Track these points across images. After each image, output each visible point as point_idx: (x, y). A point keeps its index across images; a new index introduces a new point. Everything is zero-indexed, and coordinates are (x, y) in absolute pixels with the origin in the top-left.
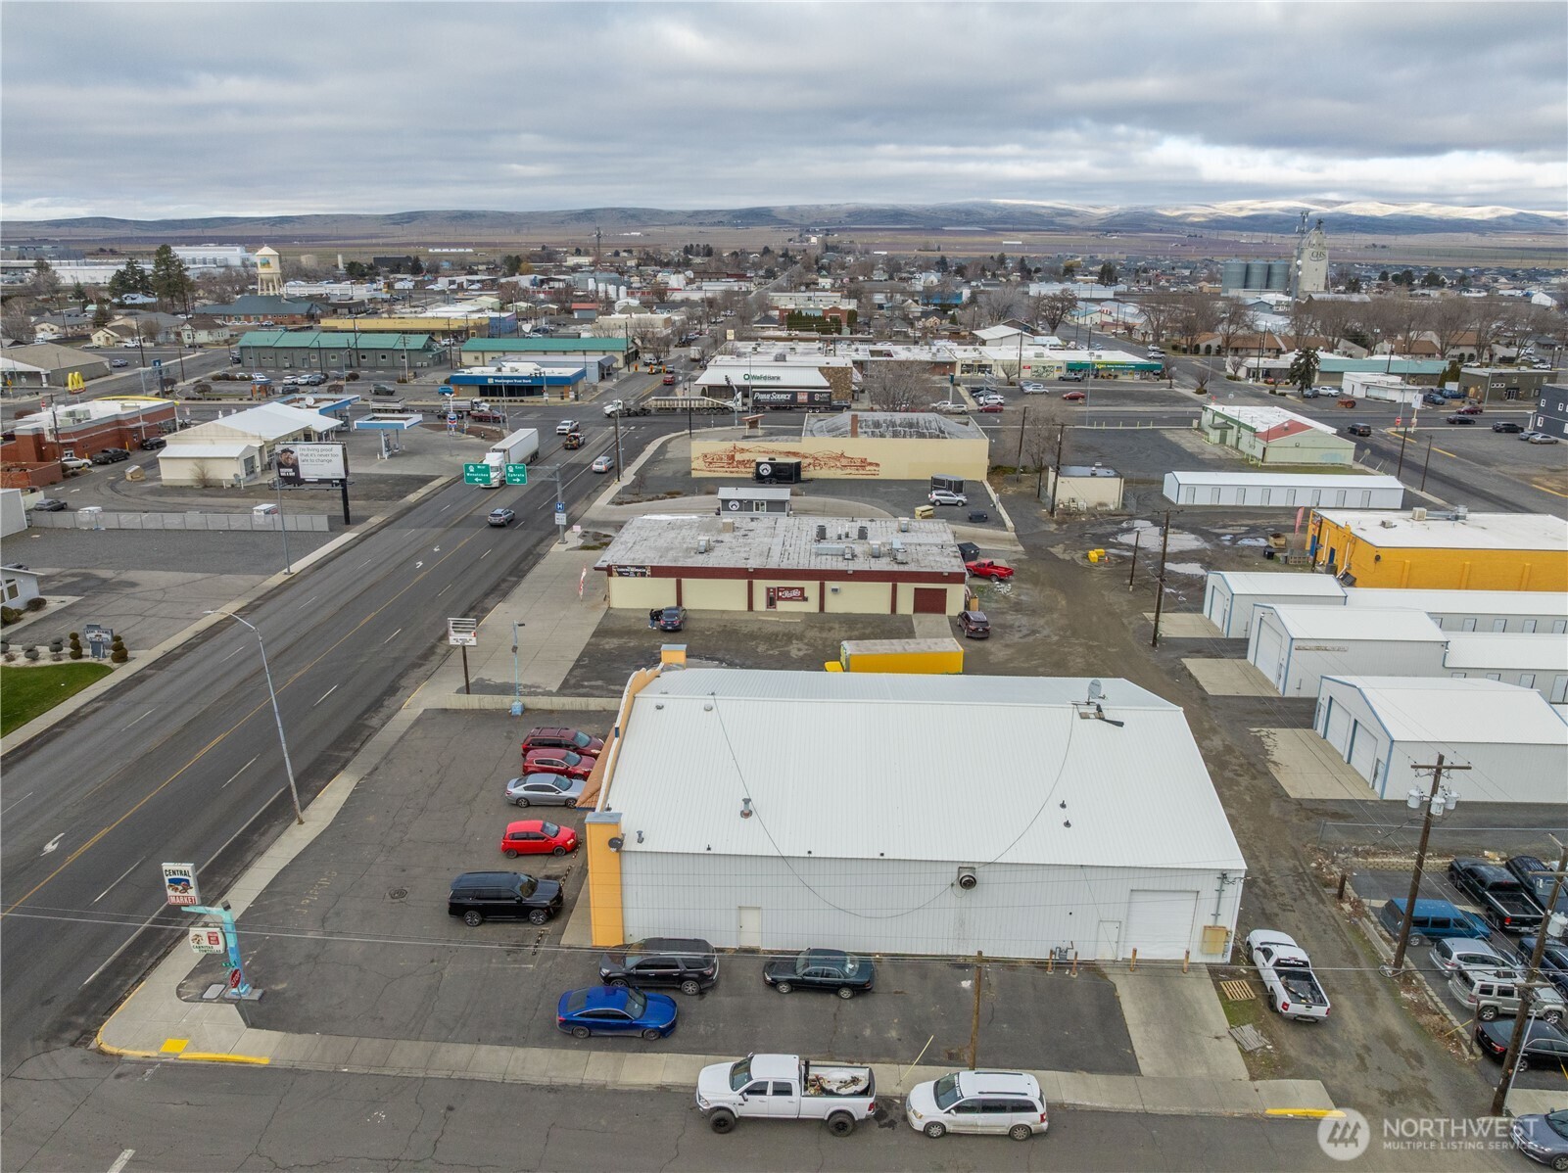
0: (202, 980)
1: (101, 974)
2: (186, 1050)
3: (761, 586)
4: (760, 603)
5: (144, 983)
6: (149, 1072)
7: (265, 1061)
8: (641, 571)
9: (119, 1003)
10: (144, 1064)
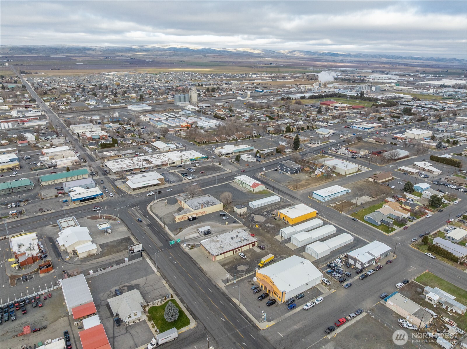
1: (251, 326)
3: (235, 251)
4: (235, 253)
7: (275, 323)
8: (220, 254)
9: (257, 326)
10: (268, 328)
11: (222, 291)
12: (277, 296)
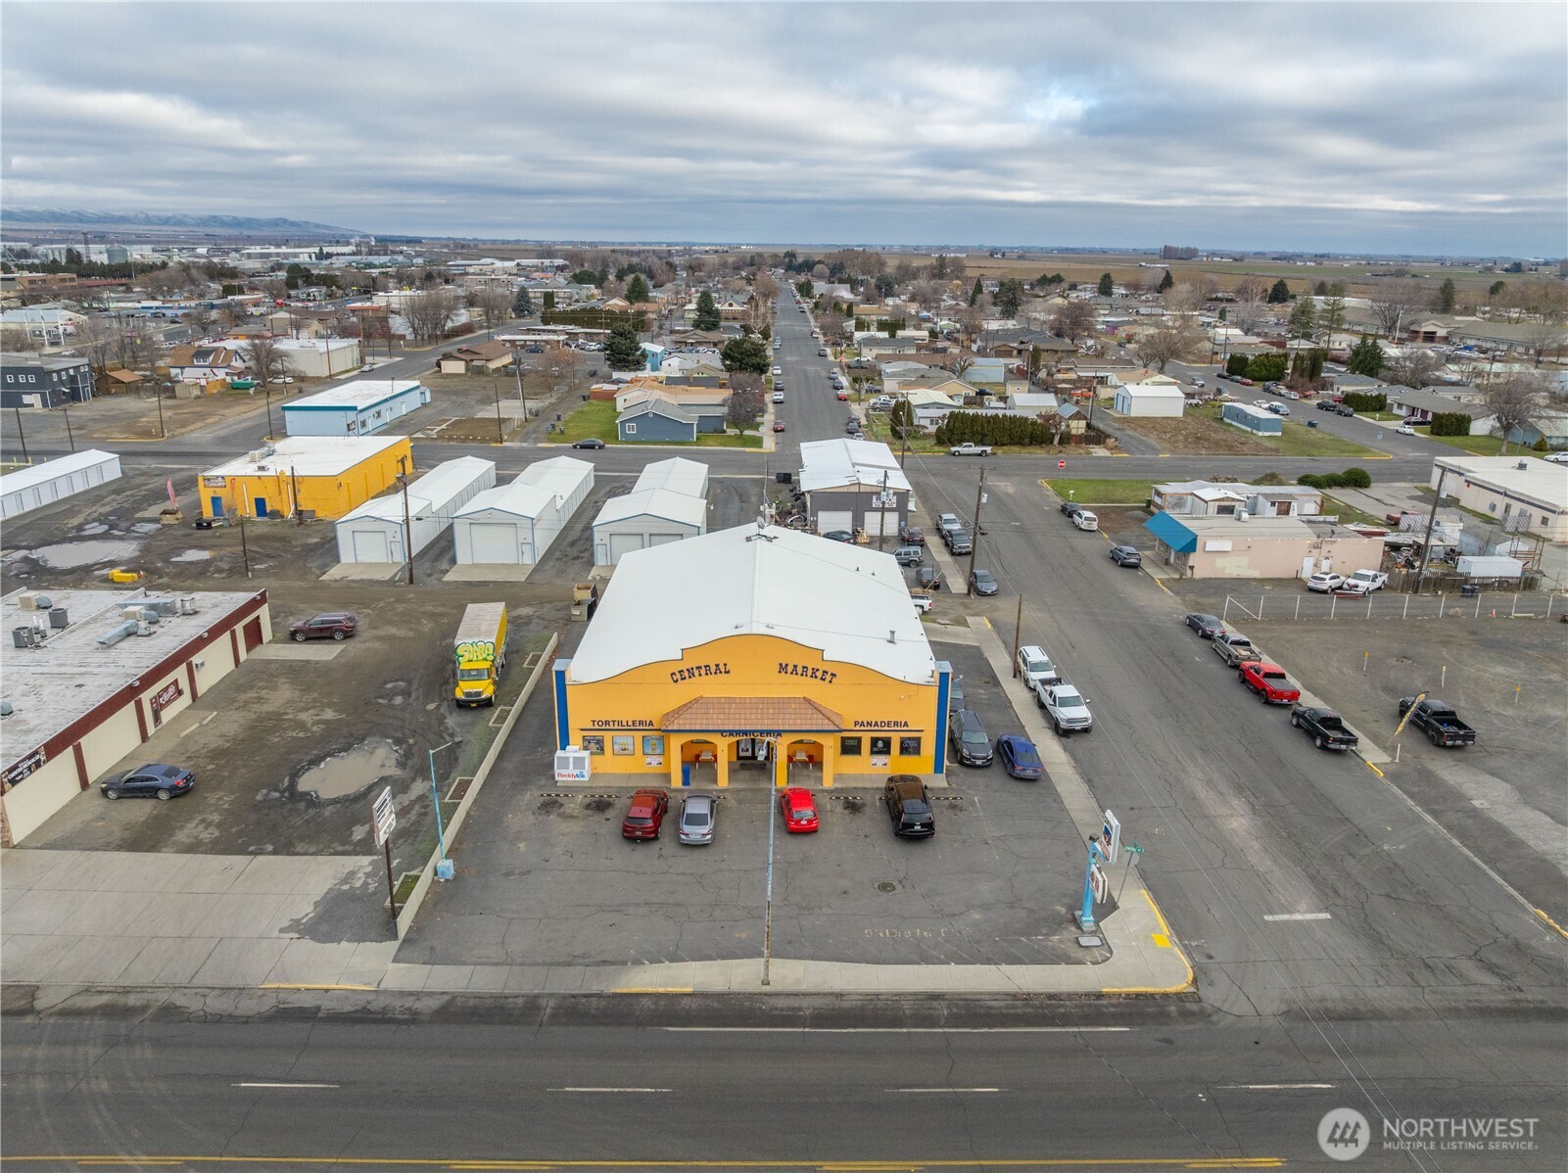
0: (1080, 954)
1: (1108, 1025)
2: (1161, 933)
3: (145, 701)
4: (150, 724)
5: (1104, 990)
6: (1194, 944)
7: (1144, 892)
8: (35, 761)
9: (1138, 995)
10: (1188, 951)
11: (434, 1004)
12: (881, 747)
